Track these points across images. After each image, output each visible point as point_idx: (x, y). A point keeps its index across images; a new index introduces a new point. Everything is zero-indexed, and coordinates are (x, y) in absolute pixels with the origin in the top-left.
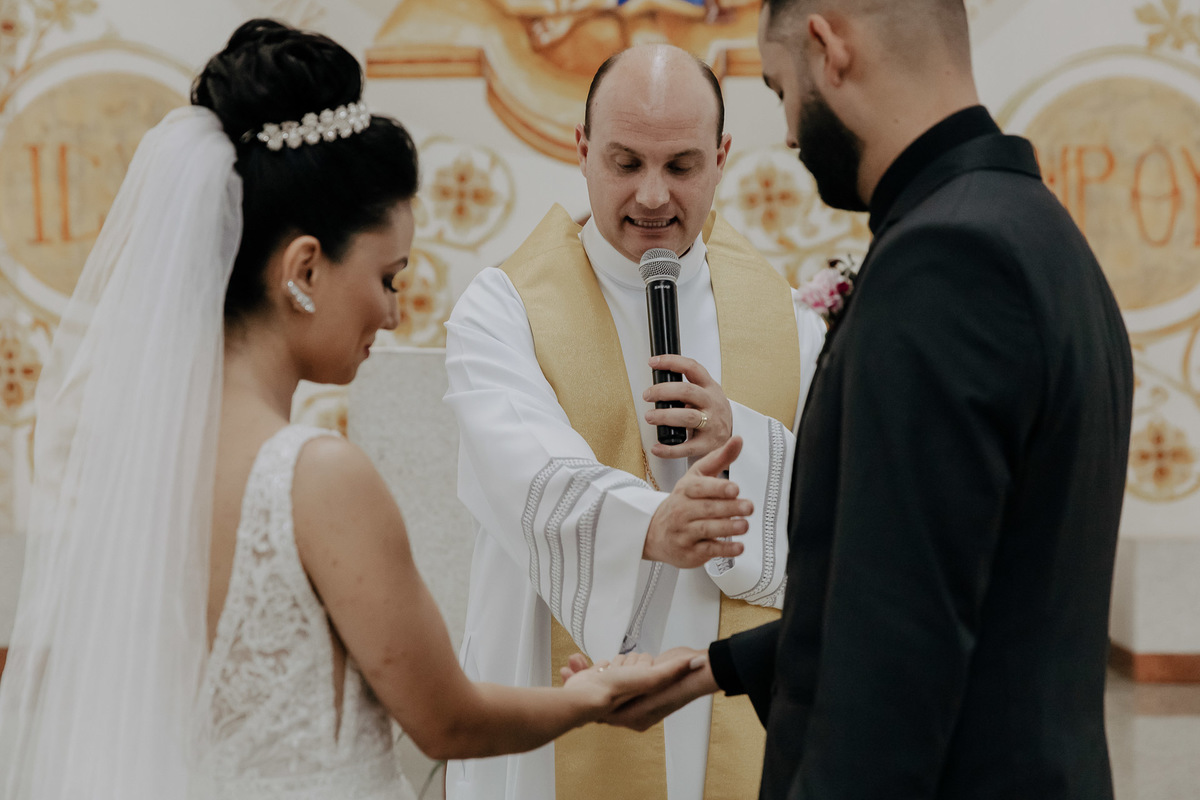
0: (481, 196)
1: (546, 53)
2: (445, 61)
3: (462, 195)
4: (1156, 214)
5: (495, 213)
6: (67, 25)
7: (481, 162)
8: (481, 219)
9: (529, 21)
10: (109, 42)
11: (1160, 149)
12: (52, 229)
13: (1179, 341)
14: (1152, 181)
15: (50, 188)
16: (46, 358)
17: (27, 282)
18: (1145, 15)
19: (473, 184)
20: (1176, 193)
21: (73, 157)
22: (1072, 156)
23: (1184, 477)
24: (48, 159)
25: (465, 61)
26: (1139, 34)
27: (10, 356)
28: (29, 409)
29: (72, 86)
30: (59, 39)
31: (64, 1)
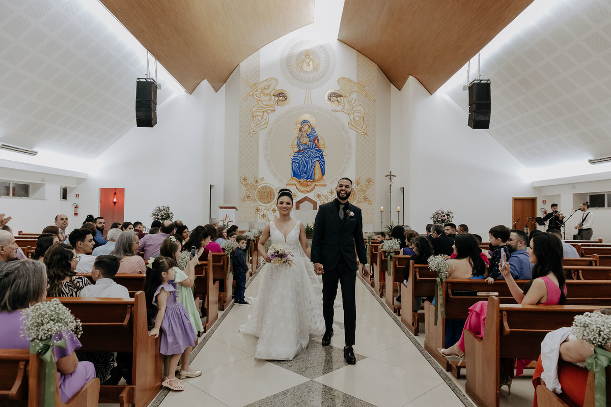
1: (301, 184)
5: (297, 197)
9: (299, 182)
10: (266, 183)
12: (261, 198)
15: (261, 195)
17: (259, 202)
21: (263, 192)
24: (261, 193)
25: (294, 185)
27: (258, 208)
28: (259, 212)
29: (263, 187)
30: (262, 183)
31: (262, 180)
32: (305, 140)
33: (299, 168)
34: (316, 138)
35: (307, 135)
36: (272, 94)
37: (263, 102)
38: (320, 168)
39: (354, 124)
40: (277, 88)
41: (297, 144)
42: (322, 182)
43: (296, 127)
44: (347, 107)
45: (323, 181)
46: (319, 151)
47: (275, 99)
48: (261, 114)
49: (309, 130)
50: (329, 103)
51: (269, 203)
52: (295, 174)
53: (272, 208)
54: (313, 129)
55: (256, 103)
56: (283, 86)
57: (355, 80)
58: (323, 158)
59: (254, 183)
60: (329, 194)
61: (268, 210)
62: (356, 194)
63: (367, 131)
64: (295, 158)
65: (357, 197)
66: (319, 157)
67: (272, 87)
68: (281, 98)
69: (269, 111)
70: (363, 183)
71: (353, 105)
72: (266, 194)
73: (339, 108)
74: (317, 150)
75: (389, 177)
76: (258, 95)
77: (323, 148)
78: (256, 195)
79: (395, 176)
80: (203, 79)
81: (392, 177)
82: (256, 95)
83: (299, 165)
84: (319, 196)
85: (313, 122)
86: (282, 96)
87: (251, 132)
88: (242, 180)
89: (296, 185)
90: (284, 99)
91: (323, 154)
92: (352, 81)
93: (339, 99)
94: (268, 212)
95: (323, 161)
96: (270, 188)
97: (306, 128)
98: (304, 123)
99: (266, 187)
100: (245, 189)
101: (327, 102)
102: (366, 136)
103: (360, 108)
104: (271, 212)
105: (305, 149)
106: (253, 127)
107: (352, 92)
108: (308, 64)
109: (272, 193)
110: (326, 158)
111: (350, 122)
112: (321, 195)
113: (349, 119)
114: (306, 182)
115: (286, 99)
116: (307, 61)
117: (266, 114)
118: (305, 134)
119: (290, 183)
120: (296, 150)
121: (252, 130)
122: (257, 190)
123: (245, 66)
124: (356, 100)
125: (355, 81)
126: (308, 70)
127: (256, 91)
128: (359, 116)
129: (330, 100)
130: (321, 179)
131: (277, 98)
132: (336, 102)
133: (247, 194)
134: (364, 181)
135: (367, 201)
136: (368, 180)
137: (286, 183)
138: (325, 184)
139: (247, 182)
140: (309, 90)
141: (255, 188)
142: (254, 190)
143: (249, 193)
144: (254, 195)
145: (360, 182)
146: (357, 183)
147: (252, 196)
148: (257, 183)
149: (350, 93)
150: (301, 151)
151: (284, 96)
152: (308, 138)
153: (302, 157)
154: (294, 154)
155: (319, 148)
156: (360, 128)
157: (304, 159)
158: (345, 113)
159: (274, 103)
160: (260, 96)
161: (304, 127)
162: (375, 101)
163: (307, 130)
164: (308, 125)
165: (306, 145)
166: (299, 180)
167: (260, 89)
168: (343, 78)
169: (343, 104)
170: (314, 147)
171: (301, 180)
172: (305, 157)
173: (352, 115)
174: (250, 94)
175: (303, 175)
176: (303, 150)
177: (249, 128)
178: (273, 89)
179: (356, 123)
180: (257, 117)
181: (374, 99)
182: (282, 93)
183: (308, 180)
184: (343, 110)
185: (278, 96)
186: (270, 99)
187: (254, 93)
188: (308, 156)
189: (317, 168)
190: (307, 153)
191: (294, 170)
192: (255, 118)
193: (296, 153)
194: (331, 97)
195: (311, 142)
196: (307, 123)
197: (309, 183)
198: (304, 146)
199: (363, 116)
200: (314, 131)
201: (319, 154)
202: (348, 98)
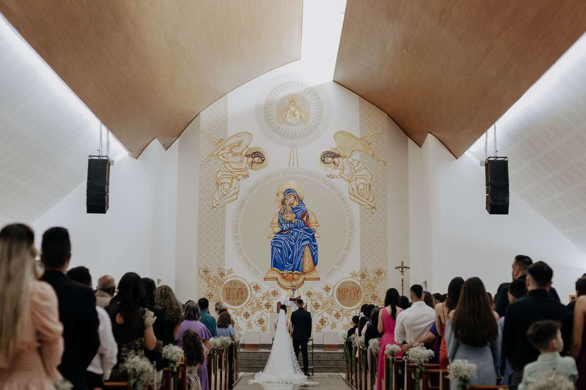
0: (277, 294)
1: (284, 277)
2: (273, 279)
3: (274, 293)
4: (353, 296)
5: (278, 296)
6: (230, 274)
7: (277, 290)
9: (282, 274)
10: (235, 276)
11: (353, 289)
12: (228, 297)
13: (356, 310)
14: (352, 292)
15: (228, 293)
18: (351, 274)
19: (276, 292)
20: (355, 293)
22: (343, 289)
24: (228, 290)
25: (275, 279)
26: (351, 276)
29: (231, 283)
30: (229, 276)
31: (230, 271)
32: (290, 217)
33: (281, 255)
34: (305, 213)
35: (293, 209)
36: (244, 153)
37: (232, 165)
38: (310, 255)
39: (357, 195)
40: (251, 146)
41: (279, 221)
42: (314, 275)
43: (278, 198)
44: (347, 171)
45: (315, 273)
46: (310, 231)
47: (248, 161)
48: (229, 181)
49: (295, 203)
50: (322, 166)
51: (239, 304)
52: (276, 264)
53: (244, 312)
54: (301, 201)
55: (222, 166)
56: (258, 143)
57: (357, 133)
58: (314, 240)
59: (218, 276)
60: (323, 291)
61: (238, 314)
62: (361, 292)
63: (375, 204)
64: (275, 241)
65: (363, 295)
66: (310, 240)
67: (244, 145)
68: (256, 159)
69: (239, 177)
70: (371, 275)
71: (356, 168)
72: (235, 292)
73: (337, 172)
74: (306, 230)
75: (401, 269)
76: (224, 155)
77: (315, 228)
78: (221, 293)
80: (154, 139)
81: (404, 269)
82: (222, 155)
83: (281, 251)
84: (309, 294)
85: (300, 191)
86: (257, 156)
87: (214, 205)
88: (202, 273)
89: (277, 279)
90: (260, 161)
91: (316, 235)
92: (353, 136)
93: (336, 160)
94: (238, 317)
95: (315, 246)
96: (240, 283)
97: (291, 199)
98: (288, 193)
99: (235, 283)
100: (206, 284)
101: (319, 164)
102: (373, 210)
103: (365, 172)
104: (242, 317)
105: (290, 229)
106: (217, 198)
107: (354, 151)
108: (294, 113)
109: (243, 290)
110: (319, 242)
111: (351, 192)
112: (313, 293)
113: (350, 188)
114: (291, 275)
115: (263, 161)
116: (293, 109)
117: (235, 180)
118: (289, 208)
119: (271, 275)
120: (278, 230)
121: (217, 203)
122: (222, 287)
123: (207, 116)
124: (359, 162)
125: (359, 137)
126: (293, 122)
127: (223, 149)
128: (364, 184)
129: (323, 161)
130: (313, 270)
131: (251, 159)
132: (332, 164)
133: (209, 291)
134: (373, 273)
135: (376, 301)
136: (377, 272)
137: (264, 276)
138: (318, 277)
139: (210, 274)
140: (295, 148)
141: (220, 283)
142: (219, 287)
143: (212, 290)
144: (218, 294)
145: (367, 274)
146: (363, 276)
147: (215, 295)
148: (223, 276)
149: (352, 152)
150: (285, 231)
151: (261, 156)
152: (293, 214)
153: (286, 239)
154: (274, 235)
155: (309, 228)
156: (365, 200)
157: (289, 242)
158: (345, 179)
159: (246, 166)
160: (227, 157)
161: (288, 198)
162: (386, 164)
163: (292, 203)
164: (294, 196)
165: (292, 223)
166: (281, 272)
167: (227, 147)
168: (342, 132)
169: (342, 168)
170: (303, 225)
171: (284, 272)
172: (290, 240)
173: (355, 181)
174: (214, 154)
175: (287, 265)
176: (286, 230)
177: (213, 200)
178: (245, 147)
179: (360, 193)
180: (223, 185)
181: (384, 160)
182: (258, 153)
183: (294, 272)
184: (341, 175)
185: (252, 157)
186: (242, 161)
187: (219, 152)
188: (293, 238)
189: (306, 255)
190: (292, 234)
191: (275, 258)
192: (220, 187)
193: (277, 234)
194: (325, 157)
195: (298, 219)
196: (292, 193)
197: (295, 276)
198: (288, 225)
199: (369, 182)
200: (302, 203)
201: (309, 235)
202: (349, 159)
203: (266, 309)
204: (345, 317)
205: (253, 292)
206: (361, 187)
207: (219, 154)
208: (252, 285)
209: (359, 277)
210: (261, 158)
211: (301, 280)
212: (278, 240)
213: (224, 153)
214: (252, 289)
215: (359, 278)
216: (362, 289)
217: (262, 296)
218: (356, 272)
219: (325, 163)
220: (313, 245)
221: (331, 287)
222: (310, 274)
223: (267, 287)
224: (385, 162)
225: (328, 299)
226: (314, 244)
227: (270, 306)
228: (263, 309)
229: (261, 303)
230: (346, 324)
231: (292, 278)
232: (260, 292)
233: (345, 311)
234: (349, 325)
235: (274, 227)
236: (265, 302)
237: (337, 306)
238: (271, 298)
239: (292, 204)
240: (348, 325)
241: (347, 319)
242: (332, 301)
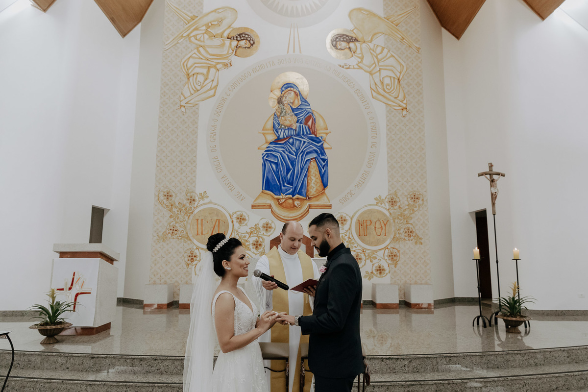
0: (270, 228)
1: (280, 204)
2: (265, 206)
3: (267, 227)
4: (379, 231)
5: (273, 230)
6: (203, 200)
7: (270, 222)
8: (270, 231)
9: (278, 199)
10: (210, 203)
11: (379, 220)
12: (200, 233)
13: (383, 251)
14: (378, 225)
15: (200, 226)
16: (198, 254)
17: (195, 242)
18: (376, 199)
19: (269, 225)
20: (381, 227)
21: (203, 221)
22: (365, 221)
23: (384, 273)
24: (200, 221)
25: (267, 206)
26: (375, 202)
27: (192, 254)
28: (195, 263)
29: (204, 210)
30: (202, 202)
31: (203, 196)
32: (290, 120)
33: (277, 173)
34: (309, 117)
35: (293, 110)
36: (226, 34)
37: (209, 50)
38: (318, 173)
39: (382, 92)
40: (236, 25)
41: (274, 126)
42: (323, 201)
43: (272, 95)
44: (368, 60)
45: (324, 198)
46: (317, 140)
47: (230, 44)
48: (205, 71)
49: (296, 102)
50: (333, 53)
52: (269, 186)
54: (304, 100)
55: (195, 51)
56: (246, 21)
57: (381, 14)
58: (323, 153)
59: (185, 202)
62: (390, 225)
63: (406, 104)
64: (268, 153)
65: (394, 229)
66: (317, 152)
67: (225, 23)
68: (242, 43)
69: (219, 66)
70: (404, 202)
71: (380, 57)
72: (210, 225)
73: (353, 61)
74: (311, 139)
75: (488, 176)
76: (198, 37)
77: (323, 135)
78: (189, 227)
79: (503, 175)
81: (495, 177)
82: (195, 36)
83: (277, 168)
85: (304, 86)
86: (244, 39)
87: (183, 103)
88: (162, 198)
89: (270, 206)
90: (248, 45)
91: (325, 146)
92: (375, 15)
93: (352, 45)
95: (324, 160)
96: (218, 212)
97: (290, 97)
98: (286, 88)
99: (212, 211)
100: (168, 214)
101: (329, 50)
102: (405, 112)
103: (391, 61)
105: (290, 137)
106: (187, 94)
107: (375, 34)
110: (329, 155)
111: (373, 87)
113: (373, 82)
114: (291, 201)
115: (252, 45)
117: (212, 70)
118: (288, 109)
119: (262, 201)
120: (272, 137)
121: (186, 101)
122: (192, 217)
124: (383, 49)
127: (196, 29)
128: (390, 77)
129: (335, 46)
130: (322, 193)
131: (235, 43)
132: (347, 51)
133: (172, 224)
134: (406, 198)
135: (412, 238)
136: (412, 196)
137: (251, 201)
138: (328, 204)
139: (173, 200)
140: (296, 29)
141: (189, 212)
142: (186, 218)
143: (176, 223)
144: (185, 227)
145: (397, 200)
146: (393, 202)
147: (180, 229)
148: (193, 202)
149: (373, 35)
150: (282, 140)
151: (249, 39)
152: (294, 116)
153: (283, 151)
154: (267, 145)
155: (316, 135)
156: (392, 99)
157: (287, 155)
158: (365, 71)
159: (228, 51)
160: (202, 39)
161: (286, 95)
162: (420, 51)
163: (292, 101)
164: (295, 92)
165: (291, 129)
166: (276, 197)
167: (203, 26)
168: (360, 10)
169: (360, 55)
170: (307, 132)
171: (280, 197)
172: (290, 152)
173: (378, 73)
174: (184, 35)
175: (284, 186)
176: (284, 139)
177: (180, 97)
178: (227, 27)
179: (386, 89)
180: (195, 76)
181: (418, 46)
182: (246, 34)
183: (295, 197)
184: (360, 65)
185: (237, 40)
186: (223, 45)
187: (191, 32)
188: (294, 149)
189: (312, 173)
190: (292, 144)
191: (267, 177)
192: (191, 79)
193: (271, 143)
194: (336, 42)
195: (301, 123)
196: (292, 89)
197: (297, 203)
198: (287, 131)
199: (398, 76)
200: (306, 102)
201: (316, 146)
202: (369, 44)
203: (254, 250)
204: (368, 261)
205: (236, 225)
206: (387, 81)
207: (192, 35)
208: (235, 216)
209: (387, 204)
210: (249, 41)
211: (305, 207)
212: (272, 152)
213: (198, 34)
214: (235, 221)
215: (387, 206)
216: (392, 221)
217: (249, 231)
218: (383, 197)
219: (337, 49)
220: (322, 159)
221: (348, 218)
222: (318, 200)
223: (256, 218)
224: (418, 49)
225: (344, 236)
226: (323, 157)
227: (260, 245)
228: (250, 250)
229: (247, 241)
230: (370, 271)
231: (292, 206)
232: (246, 225)
233: (367, 251)
234: (374, 272)
235: (268, 134)
236: (252, 239)
237: (356, 245)
238: (262, 233)
239: (293, 103)
240: (372, 273)
241: (372, 264)
242: (349, 238)
